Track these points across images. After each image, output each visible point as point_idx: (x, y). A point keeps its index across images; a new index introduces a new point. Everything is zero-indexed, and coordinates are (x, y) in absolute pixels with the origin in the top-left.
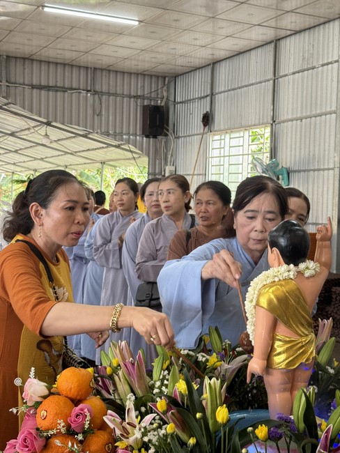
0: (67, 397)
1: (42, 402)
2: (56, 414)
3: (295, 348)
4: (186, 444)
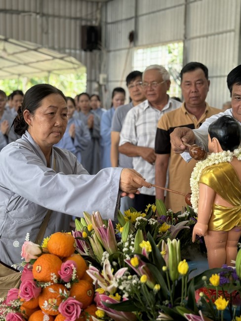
0: (56, 255)
1: (36, 260)
2: (49, 268)
3: (230, 215)
4: (152, 290)
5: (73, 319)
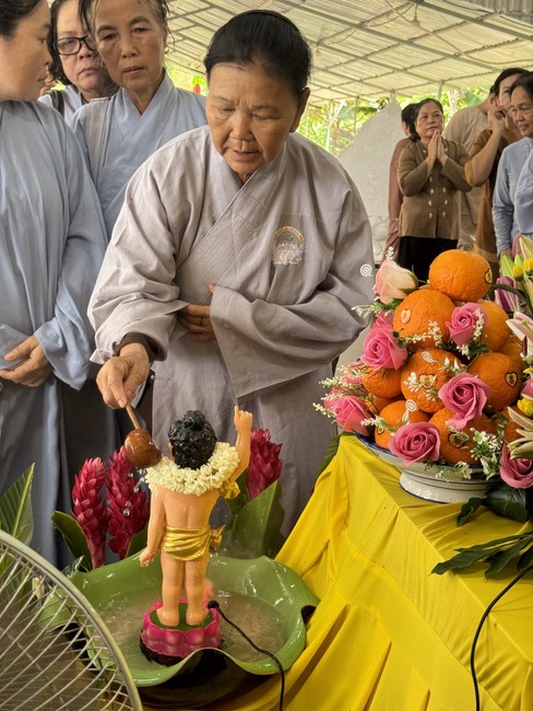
0: (445, 293)
5: (469, 417)
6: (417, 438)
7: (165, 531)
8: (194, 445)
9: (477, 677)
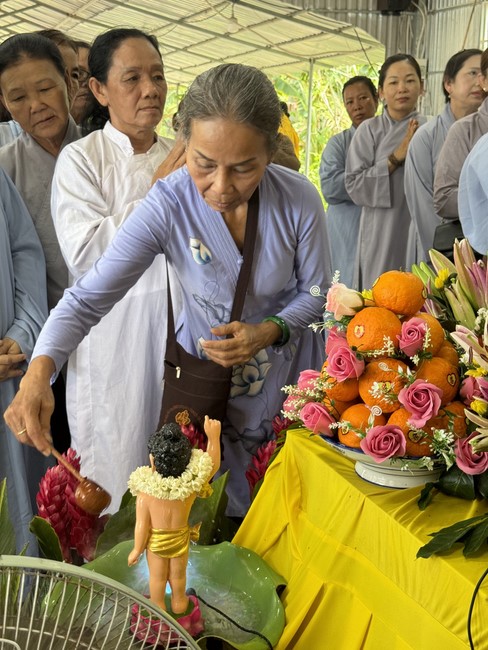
0: (389, 309)
5: (427, 417)
6: (386, 439)
7: (151, 533)
8: (175, 455)
9: (474, 641)
